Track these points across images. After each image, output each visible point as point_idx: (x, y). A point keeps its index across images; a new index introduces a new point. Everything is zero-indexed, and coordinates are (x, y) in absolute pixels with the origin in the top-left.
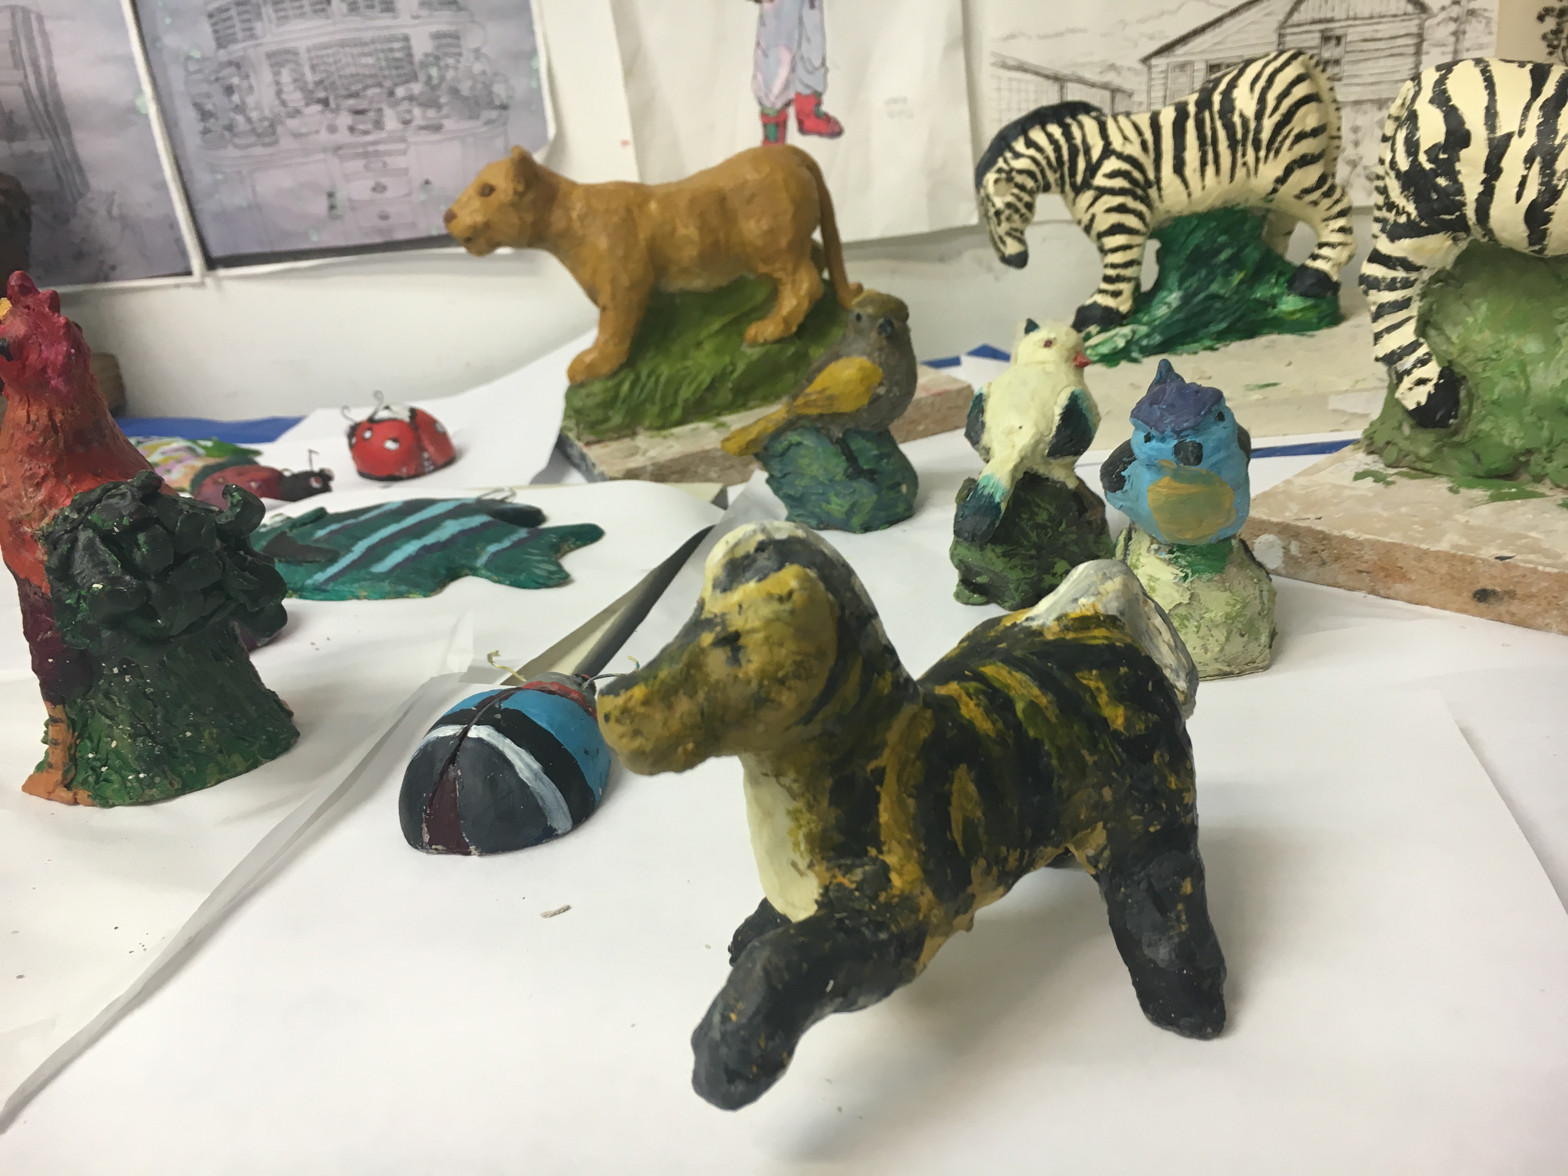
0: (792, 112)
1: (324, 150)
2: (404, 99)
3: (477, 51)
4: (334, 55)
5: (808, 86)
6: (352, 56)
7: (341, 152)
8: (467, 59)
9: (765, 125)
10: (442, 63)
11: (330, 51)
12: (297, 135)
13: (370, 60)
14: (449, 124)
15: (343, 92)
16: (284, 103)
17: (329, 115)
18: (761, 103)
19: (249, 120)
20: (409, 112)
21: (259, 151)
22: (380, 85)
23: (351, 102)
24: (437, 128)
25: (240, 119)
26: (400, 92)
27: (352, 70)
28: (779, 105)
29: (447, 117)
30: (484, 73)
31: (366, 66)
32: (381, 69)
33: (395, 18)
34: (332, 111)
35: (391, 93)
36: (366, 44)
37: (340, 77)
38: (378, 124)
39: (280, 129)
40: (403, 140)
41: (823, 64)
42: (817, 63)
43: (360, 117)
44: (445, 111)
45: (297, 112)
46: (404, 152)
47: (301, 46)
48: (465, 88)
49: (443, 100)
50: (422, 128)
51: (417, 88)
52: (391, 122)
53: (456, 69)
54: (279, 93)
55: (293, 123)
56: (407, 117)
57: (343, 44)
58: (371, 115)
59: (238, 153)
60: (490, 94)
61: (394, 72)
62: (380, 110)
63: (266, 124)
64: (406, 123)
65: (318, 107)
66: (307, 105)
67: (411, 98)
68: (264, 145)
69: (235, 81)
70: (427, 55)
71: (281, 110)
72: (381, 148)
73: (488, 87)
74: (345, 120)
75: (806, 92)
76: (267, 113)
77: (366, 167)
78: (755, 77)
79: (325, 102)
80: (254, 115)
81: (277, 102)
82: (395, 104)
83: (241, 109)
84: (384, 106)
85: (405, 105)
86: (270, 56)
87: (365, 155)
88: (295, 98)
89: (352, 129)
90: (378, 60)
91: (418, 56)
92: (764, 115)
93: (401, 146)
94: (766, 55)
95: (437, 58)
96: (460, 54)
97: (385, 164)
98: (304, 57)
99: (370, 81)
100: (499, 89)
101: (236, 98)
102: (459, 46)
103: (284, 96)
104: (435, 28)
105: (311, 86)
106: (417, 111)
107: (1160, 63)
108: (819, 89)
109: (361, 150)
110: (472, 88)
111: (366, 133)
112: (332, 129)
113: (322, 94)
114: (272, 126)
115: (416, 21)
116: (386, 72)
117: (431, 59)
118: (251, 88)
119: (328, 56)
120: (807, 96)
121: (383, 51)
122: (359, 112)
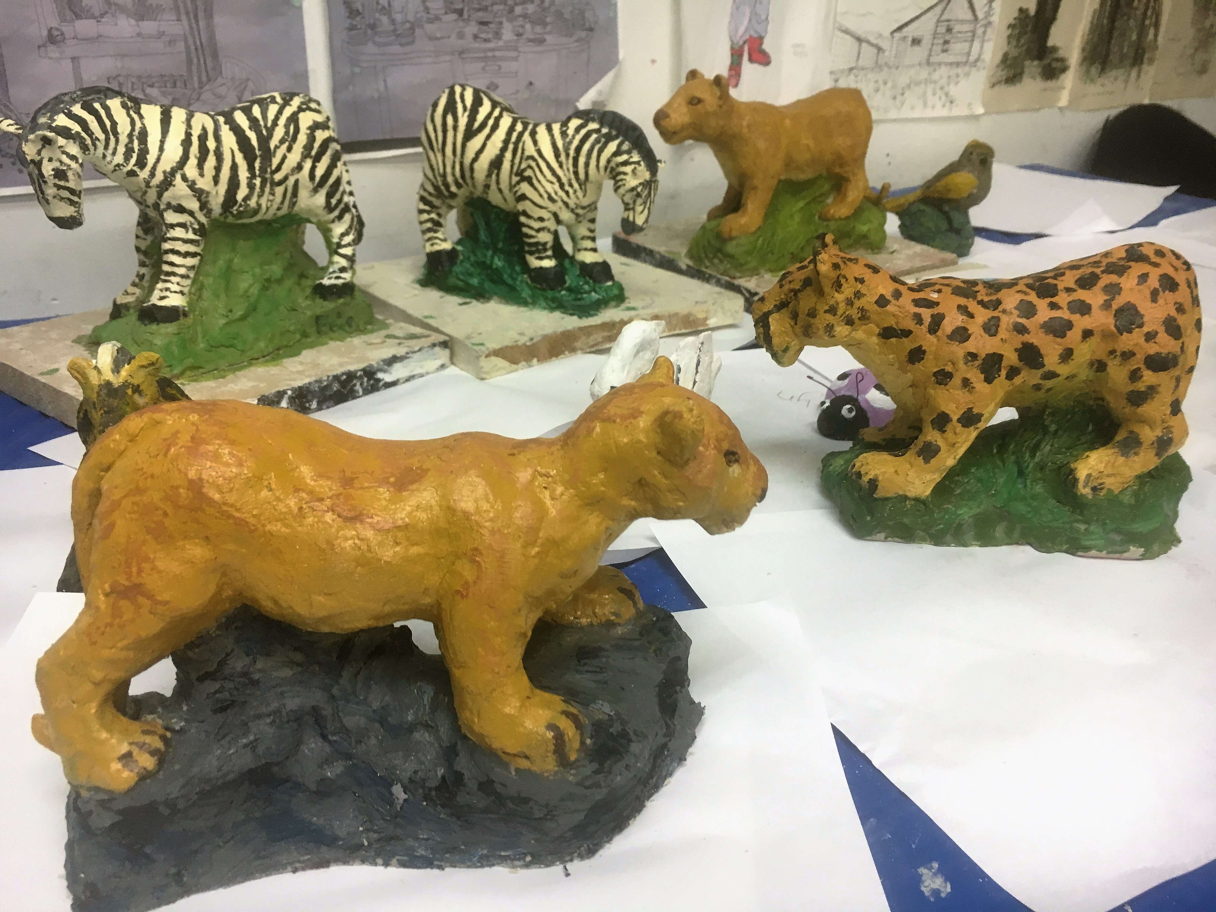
0: (746, 48)
1: (452, 53)
5: (756, 32)
7: (464, 55)
9: (732, 55)
12: (431, 38)
14: (550, 39)
15: (476, 6)
18: (732, 41)
19: (393, 21)
20: (523, 26)
21: (395, 49)
23: (480, 14)
24: (541, 41)
25: (385, 19)
26: (518, 10)
28: (741, 42)
29: (549, 33)
34: (463, 20)
35: (511, 11)
38: (498, 35)
40: (516, 49)
41: (767, 18)
42: (763, 17)
43: (484, 28)
44: (549, 28)
45: (437, 18)
46: (516, 59)
48: (567, 12)
49: (549, 20)
50: (530, 40)
51: (531, 8)
52: (508, 33)
55: (430, 28)
56: (521, 31)
58: (493, 26)
59: (376, 50)
60: (583, 18)
62: (501, 23)
63: (408, 25)
64: (519, 35)
65: (454, 16)
66: (446, 13)
67: (525, 16)
68: (401, 45)
71: (423, 16)
72: (497, 54)
74: (472, 29)
75: (755, 35)
76: (411, 17)
77: (483, 69)
79: (460, 12)
80: (398, 17)
81: (421, 9)
82: (510, 20)
83: (386, 10)
85: (520, 21)
88: (437, 6)
89: (476, 37)
92: (732, 49)
93: (513, 54)
100: (588, 15)
107: (897, 35)
108: (763, 35)
109: (482, 55)
110: (572, 12)
111: (486, 40)
112: (461, 36)
113: (459, 6)
120: (755, 38)
122: (482, 23)
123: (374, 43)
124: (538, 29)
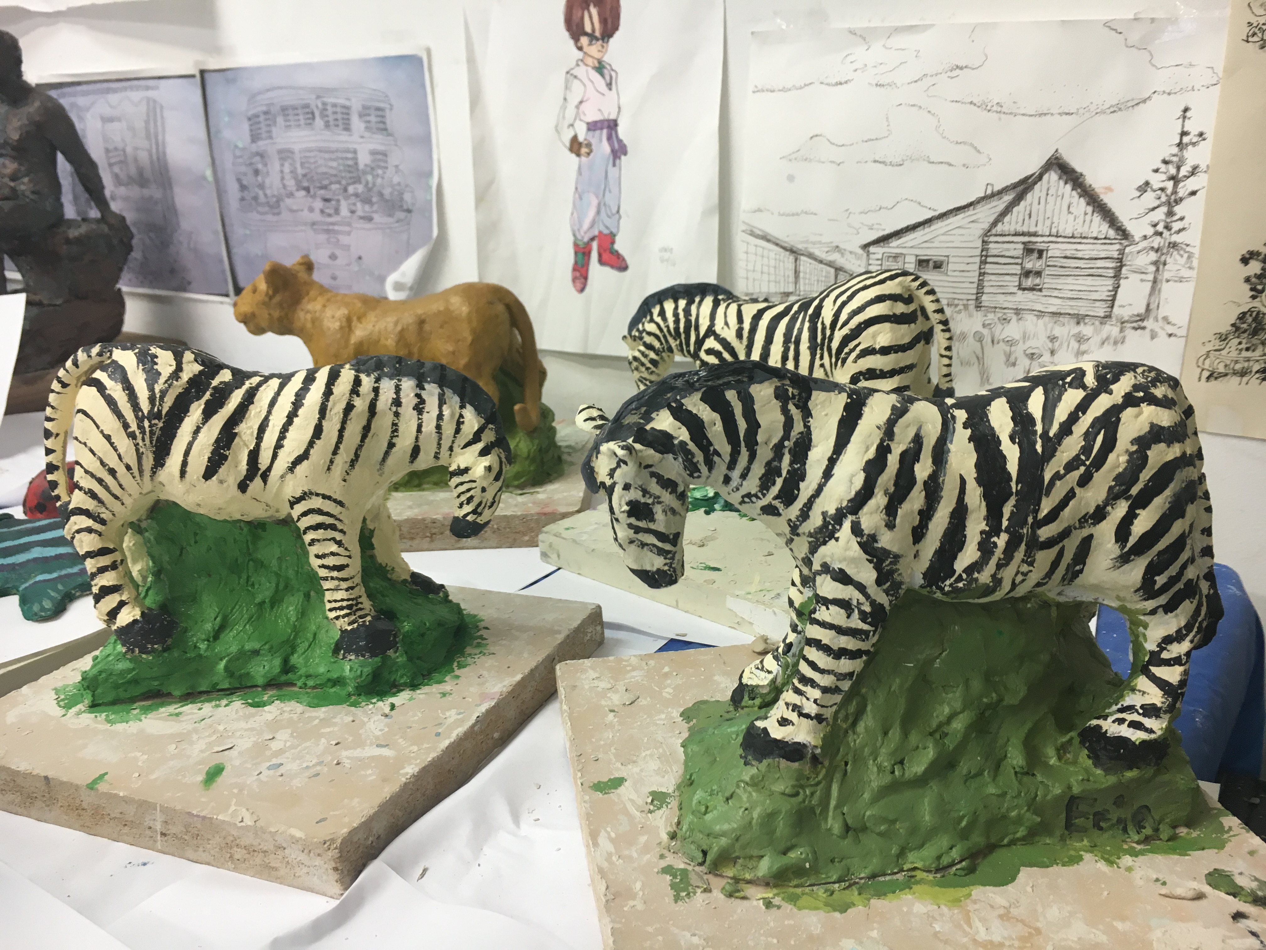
0: (595, 245)
1: (305, 224)
2: (352, 195)
3: (397, 166)
4: (314, 157)
5: (607, 228)
6: (325, 159)
7: (315, 227)
8: (391, 171)
9: (576, 253)
10: (375, 173)
11: (312, 154)
12: (292, 211)
13: (334, 164)
14: (377, 217)
15: (318, 185)
16: (284, 186)
17: (310, 200)
18: (574, 235)
19: (266, 195)
20: (354, 204)
21: (270, 217)
22: (339, 182)
23: (322, 192)
24: (370, 219)
25: (261, 193)
26: (351, 189)
27: (323, 169)
28: (586, 239)
29: (376, 212)
30: (399, 184)
31: (332, 168)
32: (340, 171)
33: (351, 135)
34: (311, 197)
35: (345, 190)
36: (332, 152)
37: (317, 173)
38: (337, 211)
39: (282, 204)
40: (349, 224)
41: (618, 212)
42: (614, 210)
43: (327, 204)
44: (375, 207)
45: (291, 195)
46: (349, 233)
47: (296, 148)
48: (387, 192)
49: (374, 199)
50: (361, 218)
51: (360, 188)
52: (344, 211)
53: (383, 178)
54: (283, 179)
55: (288, 201)
56: (353, 208)
57: (320, 150)
58: (333, 203)
59: (258, 217)
60: (402, 199)
61: (348, 175)
62: (338, 201)
63: (275, 199)
64: (353, 212)
65: (303, 193)
66: (297, 190)
67: (356, 195)
68: (274, 214)
69: (260, 166)
70: (366, 165)
71: (282, 191)
72: (336, 228)
73: (401, 194)
74: (318, 204)
75: (606, 232)
76: (276, 193)
77: (328, 241)
78: (572, 214)
79: (307, 189)
80: (268, 192)
81: (281, 186)
82: (347, 198)
83: (261, 186)
84: (340, 197)
85: (353, 200)
86: (280, 152)
87: (328, 231)
88: (291, 183)
89: (322, 211)
90: (339, 164)
91: (361, 166)
92: (576, 245)
93: (347, 229)
94: (581, 198)
95: (373, 169)
96: (386, 168)
97: (338, 240)
98: (297, 157)
99: (333, 179)
100: (407, 197)
101: (260, 178)
102: (386, 162)
103: (285, 182)
104: (372, 146)
105: (300, 177)
106: (359, 205)
108: (614, 231)
109: (325, 227)
110: (391, 194)
111: (330, 215)
112: (311, 210)
113: (306, 184)
114: (278, 202)
115: (362, 140)
116: (343, 174)
117: (369, 169)
118: (268, 173)
119: (310, 157)
120: (606, 235)
121: (342, 159)
122: (326, 200)
123: (258, 212)
124: (367, 208)
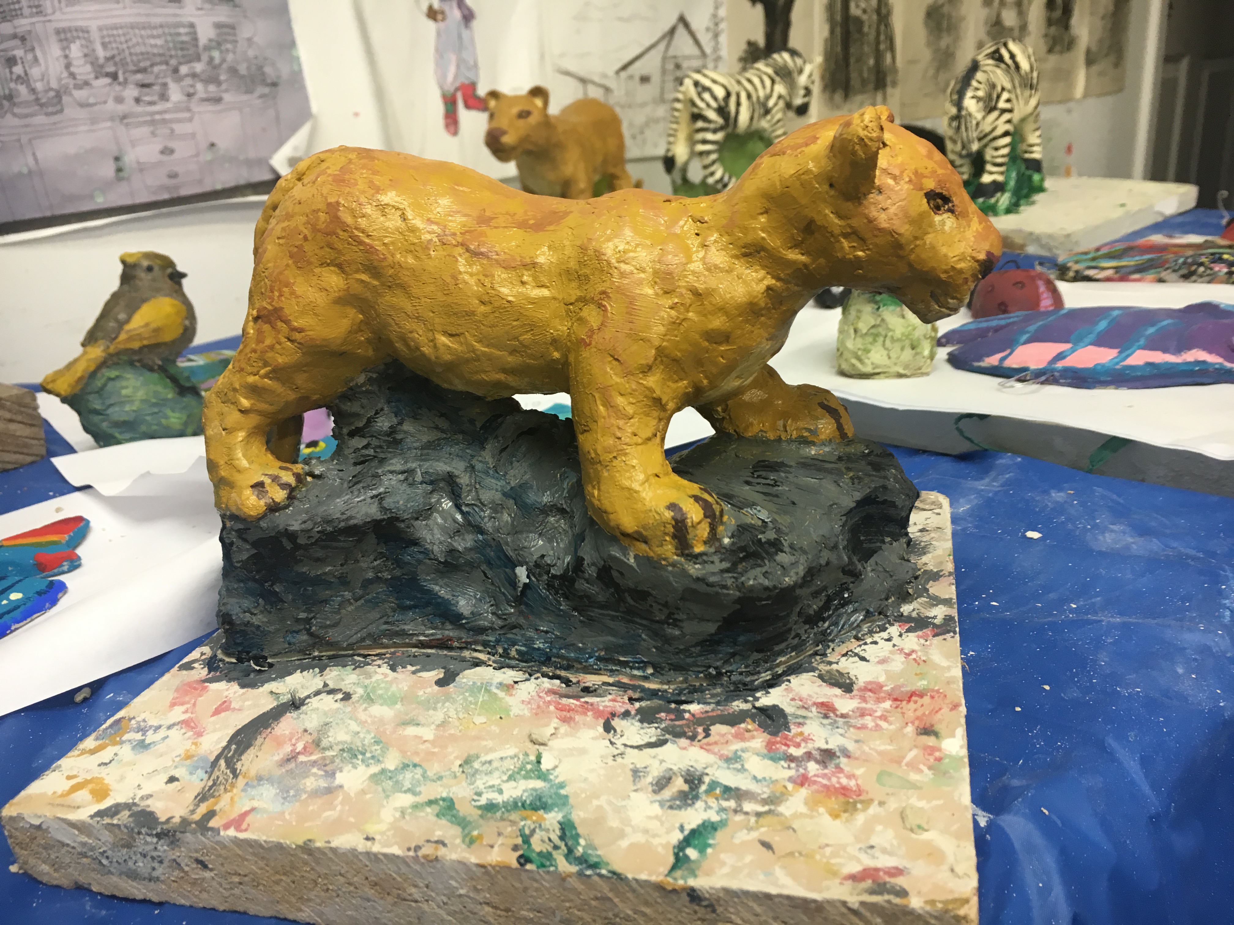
0: (459, 95)
5: (467, 79)
8: (242, 45)
9: (445, 102)
14: (228, 97)
15: (132, 67)
16: (72, 75)
17: (118, 88)
18: (441, 88)
20: (192, 86)
22: (167, 63)
23: (139, 76)
24: (218, 100)
26: (184, 70)
27: (143, 49)
28: (452, 89)
29: (226, 91)
32: (169, 49)
34: (120, 84)
35: (176, 71)
36: (155, 28)
39: (65, 99)
40: (188, 110)
41: (476, 64)
42: (472, 63)
43: (146, 90)
44: (224, 86)
45: (86, 83)
47: (93, 25)
50: (204, 100)
52: (176, 94)
53: (234, 53)
55: (80, 94)
56: (191, 90)
57: (133, 26)
58: (156, 88)
60: (263, 74)
61: (180, 53)
62: (165, 85)
63: (52, 94)
64: (189, 95)
65: (108, 80)
66: (97, 78)
67: (194, 75)
70: (210, 40)
72: (167, 116)
73: (260, 68)
74: (131, 92)
75: (467, 82)
78: (436, 71)
79: (114, 76)
82: (179, 80)
84: (169, 80)
85: (188, 81)
86: (58, 32)
88: (83, 70)
90: (166, 41)
91: (203, 40)
92: (444, 96)
93: (187, 115)
94: (441, 57)
95: (219, 44)
96: (236, 42)
98: (95, 36)
100: (268, 70)
101: (18, 70)
102: (235, 35)
103: (72, 69)
104: (217, 19)
105: (101, 61)
106: (199, 86)
108: (474, 80)
110: (248, 68)
111: (151, 103)
112: (119, 100)
113: (111, 69)
114: (58, 96)
115: (200, 12)
116: (173, 53)
117: (214, 44)
119: (119, 36)
120: (467, 85)
121: (171, 35)
122: (144, 86)
123: (15, 115)
124: (212, 88)
